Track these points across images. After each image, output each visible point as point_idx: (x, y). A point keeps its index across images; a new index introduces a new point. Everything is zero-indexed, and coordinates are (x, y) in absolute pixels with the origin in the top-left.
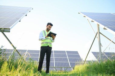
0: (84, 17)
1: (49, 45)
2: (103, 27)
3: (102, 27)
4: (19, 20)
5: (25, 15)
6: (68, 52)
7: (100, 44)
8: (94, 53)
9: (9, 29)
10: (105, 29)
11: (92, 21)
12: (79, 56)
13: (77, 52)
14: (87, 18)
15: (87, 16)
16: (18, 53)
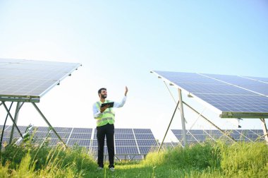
0: (159, 77)
1: (109, 121)
2: (187, 93)
3: (185, 93)
4: (57, 82)
5: (69, 74)
6: (136, 130)
7: (184, 120)
8: (175, 132)
9: (39, 97)
10: (190, 96)
11: (171, 85)
12: (152, 137)
13: (149, 131)
14: (163, 79)
15: (164, 76)
16: (55, 132)
